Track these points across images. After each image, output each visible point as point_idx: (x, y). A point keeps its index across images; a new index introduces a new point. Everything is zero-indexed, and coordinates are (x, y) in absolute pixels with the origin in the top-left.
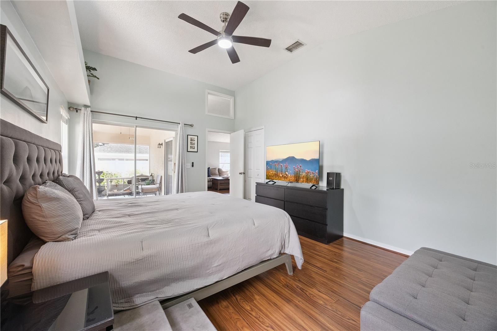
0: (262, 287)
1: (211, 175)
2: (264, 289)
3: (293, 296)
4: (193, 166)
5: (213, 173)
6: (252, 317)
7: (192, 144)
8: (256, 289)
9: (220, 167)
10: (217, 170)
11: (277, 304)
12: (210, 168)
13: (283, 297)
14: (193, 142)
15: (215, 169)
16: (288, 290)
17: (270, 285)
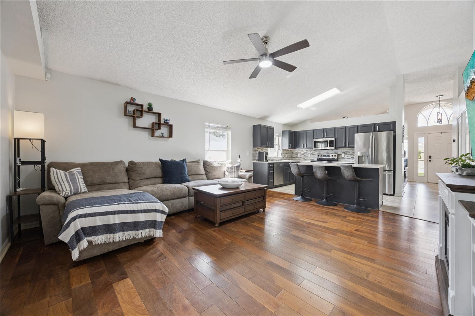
1: (190, 178)
5: (194, 172)
9: (207, 159)
10: (202, 164)
12: (187, 161)
15: (197, 162)
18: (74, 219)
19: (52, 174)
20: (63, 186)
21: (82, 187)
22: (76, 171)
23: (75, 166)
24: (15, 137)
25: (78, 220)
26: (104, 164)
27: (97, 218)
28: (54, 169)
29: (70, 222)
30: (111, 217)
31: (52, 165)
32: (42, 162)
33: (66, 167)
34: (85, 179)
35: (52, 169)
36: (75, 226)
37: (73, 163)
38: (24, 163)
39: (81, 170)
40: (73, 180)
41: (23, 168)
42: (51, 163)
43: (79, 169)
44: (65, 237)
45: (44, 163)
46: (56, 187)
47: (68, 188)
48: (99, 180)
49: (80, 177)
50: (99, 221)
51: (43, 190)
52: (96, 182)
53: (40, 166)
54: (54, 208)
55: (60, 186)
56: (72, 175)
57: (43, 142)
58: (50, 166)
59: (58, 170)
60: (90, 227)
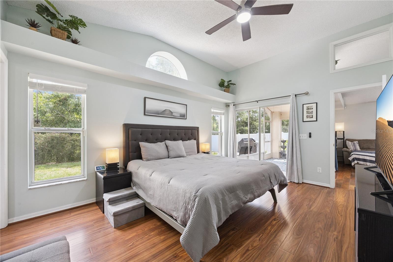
0: (175, 240)
2: (171, 241)
3: (161, 260)
4: (310, 137)
6: (144, 236)
7: (309, 113)
8: (172, 236)
11: (152, 249)
13: (160, 252)
14: (310, 111)
16: (169, 257)
17: (177, 244)
18: (353, 154)
19: (347, 143)
20: (351, 147)
21: (358, 148)
22: (356, 142)
23: (356, 140)
24: (336, 131)
25: (354, 155)
26: (370, 140)
27: (360, 156)
28: (348, 141)
29: (351, 155)
30: (366, 157)
31: (347, 140)
32: (343, 139)
33: (352, 141)
34: (360, 146)
35: (347, 141)
36: (353, 156)
37: (355, 139)
38: (338, 139)
39: (358, 142)
40: (354, 145)
41: (338, 140)
42: (347, 139)
43: (357, 142)
44: (350, 159)
45: (344, 139)
46: (348, 147)
47: (352, 148)
48: (366, 147)
49: (357, 145)
50: (361, 157)
51: (344, 148)
52: (365, 147)
53: (343, 140)
54: (348, 153)
55: (349, 147)
56: (354, 144)
57: (344, 132)
58: (346, 140)
59: (349, 142)
60: (358, 158)
